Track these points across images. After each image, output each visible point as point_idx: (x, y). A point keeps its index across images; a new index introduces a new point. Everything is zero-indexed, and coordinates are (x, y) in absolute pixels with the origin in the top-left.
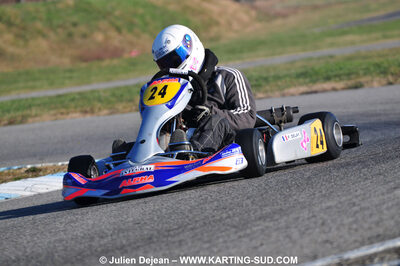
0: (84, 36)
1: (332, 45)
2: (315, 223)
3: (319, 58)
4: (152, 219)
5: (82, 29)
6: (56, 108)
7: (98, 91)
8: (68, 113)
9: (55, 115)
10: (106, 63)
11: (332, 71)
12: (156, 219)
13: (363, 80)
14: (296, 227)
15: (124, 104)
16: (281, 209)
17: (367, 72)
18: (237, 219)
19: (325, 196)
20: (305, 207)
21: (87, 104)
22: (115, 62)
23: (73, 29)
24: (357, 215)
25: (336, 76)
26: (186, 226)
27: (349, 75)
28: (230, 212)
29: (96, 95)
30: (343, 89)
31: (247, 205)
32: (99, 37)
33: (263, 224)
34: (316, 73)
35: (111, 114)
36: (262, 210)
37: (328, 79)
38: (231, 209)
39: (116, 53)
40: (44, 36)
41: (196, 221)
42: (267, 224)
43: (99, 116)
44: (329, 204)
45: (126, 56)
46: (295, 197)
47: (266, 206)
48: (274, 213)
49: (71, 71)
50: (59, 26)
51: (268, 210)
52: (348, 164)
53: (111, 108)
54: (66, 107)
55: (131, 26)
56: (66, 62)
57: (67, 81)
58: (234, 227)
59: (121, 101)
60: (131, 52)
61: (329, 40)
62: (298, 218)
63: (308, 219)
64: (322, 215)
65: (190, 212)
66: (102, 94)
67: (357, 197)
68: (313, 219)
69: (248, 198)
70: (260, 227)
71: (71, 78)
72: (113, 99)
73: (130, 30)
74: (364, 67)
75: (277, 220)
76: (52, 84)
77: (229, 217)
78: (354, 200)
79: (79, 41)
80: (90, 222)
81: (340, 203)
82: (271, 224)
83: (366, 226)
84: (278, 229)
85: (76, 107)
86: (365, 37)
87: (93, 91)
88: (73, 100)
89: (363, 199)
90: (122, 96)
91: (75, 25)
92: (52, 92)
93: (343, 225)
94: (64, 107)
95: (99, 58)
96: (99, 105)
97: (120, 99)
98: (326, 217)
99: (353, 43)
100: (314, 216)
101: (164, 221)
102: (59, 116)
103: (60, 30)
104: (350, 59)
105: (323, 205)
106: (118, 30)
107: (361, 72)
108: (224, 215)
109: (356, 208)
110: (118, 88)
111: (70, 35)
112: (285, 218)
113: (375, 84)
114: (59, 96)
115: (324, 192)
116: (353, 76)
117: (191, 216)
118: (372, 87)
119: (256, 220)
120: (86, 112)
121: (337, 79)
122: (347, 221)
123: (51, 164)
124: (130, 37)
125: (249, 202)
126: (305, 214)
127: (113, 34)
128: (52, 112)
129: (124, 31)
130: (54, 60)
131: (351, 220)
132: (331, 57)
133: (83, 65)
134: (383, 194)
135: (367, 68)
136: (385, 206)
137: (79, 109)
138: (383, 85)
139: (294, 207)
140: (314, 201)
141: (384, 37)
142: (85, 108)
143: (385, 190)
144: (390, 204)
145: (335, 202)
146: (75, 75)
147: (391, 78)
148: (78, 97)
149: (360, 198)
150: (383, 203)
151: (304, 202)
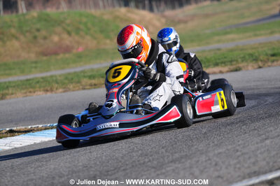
0: (45, 38)
1: (219, 41)
2: (211, 164)
3: (210, 51)
4: (95, 164)
5: (44, 33)
6: (24, 89)
7: (56, 76)
8: (34, 92)
9: (26, 93)
10: (61, 56)
11: (219, 59)
12: (98, 163)
13: (241, 65)
14: (197, 167)
15: (74, 85)
16: (186, 155)
17: (244, 59)
18: (155, 162)
19: (217, 145)
21: (48, 85)
22: (67, 55)
23: (37, 34)
24: (240, 158)
25: (222, 63)
26: (119, 168)
27: (231, 61)
28: (151, 158)
29: (54, 78)
30: (228, 72)
31: (162, 153)
32: (56, 39)
33: (174, 166)
34: (208, 61)
35: (64, 92)
36: (172, 155)
37: (216, 65)
38: (151, 156)
39: (68, 50)
40: (17, 39)
41: (127, 165)
42: (176, 165)
43: (56, 93)
44: (220, 151)
45: (74, 51)
46: (196, 147)
47: (175, 153)
48: (182, 158)
49: (36, 62)
50: (27, 31)
51: (177, 155)
52: (233, 123)
53: (65, 88)
54: (34, 87)
55: (78, 30)
56: (33, 56)
57: (33, 70)
58: (154, 168)
59: (72, 83)
60: (78, 49)
61: (217, 38)
62: (198, 161)
63: (206, 161)
64: (215, 158)
65: (122, 158)
66: (59, 78)
67: (239, 145)
68: (209, 162)
69: (163, 148)
70: (171, 168)
71: (36, 67)
72: (66, 81)
73: (77, 33)
74: (242, 56)
75: (183, 163)
76: (23, 72)
77: (150, 161)
78: (238, 148)
79: (42, 41)
80: (52, 167)
81: (228, 150)
82: (179, 165)
83: (246, 165)
84: (184, 169)
85: (40, 87)
87: (52, 76)
88: (38, 82)
89: (244, 147)
90: (72, 79)
91: (38, 30)
92: (23, 78)
93: (230, 165)
94: (31, 87)
95: (56, 53)
96: (56, 85)
97: (71, 81)
98: (218, 160)
99: (233, 40)
100: (209, 159)
101: (104, 165)
102: (28, 94)
103: (27, 34)
104: (232, 50)
105: (216, 151)
106: (69, 33)
107: (240, 60)
108: (147, 160)
109: (239, 153)
110: (69, 74)
111: (35, 38)
112: (189, 161)
113: (250, 68)
114: (27, 80)
115: (216, 143)
116: (235, 63)
117: (123, 161)
118: (248, 70)
119: (168, 163)
120: (47, 91)
121: (223, 65)
122: (233, 162)
123: (23, 127)
124: (77, 38)
125: (163, 150)
126: (203, 158)
127: (65, 36)
128: (23, 91)
129: (73, 34)
130: (24, 55)
131: (235, 161)
132: (219, 49)
133: (45, 58)
134: (257, 143)
135: (244, 57)
136: (259, 151)
137: (42, 89)
138: (255, 69)
139: (195, 153)
140: (209, 149)
141: (256, 35)
142: (46, 88)
143: (259, 141)
144: (263, 150)
145: (224, 150)
146: (39, 65)
147: (260, 64)
148: (41, 80)
149: (241, 146)
150: (258, 150)
151: (203, 150)
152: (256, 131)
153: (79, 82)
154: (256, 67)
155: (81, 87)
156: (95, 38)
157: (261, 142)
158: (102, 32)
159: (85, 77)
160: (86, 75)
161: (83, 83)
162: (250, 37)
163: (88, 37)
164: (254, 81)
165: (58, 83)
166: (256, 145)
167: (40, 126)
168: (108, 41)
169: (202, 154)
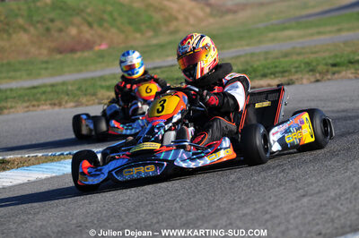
0: (60, 30)
1: (273, 40)
5: (58, 24)
6: (29, 100)
8: (38, 106)
9: (28, 107)
10: (79, 54)
11: (268, 69)
13: (294, 77)
15: (88, 98)
16: (203, 215)
17: (298, 70)
19: (243, 202)
20: (224, 214)
21: (54, 95)
22: (86, 54)
23: (50, 25)
25: (271, 74)
27: (284, 72)
28: (160, 217)
29: (65, 88)
31: (176, 210)
32: (73, 31)
34: (255, 70)
35: (76, 106)
36: (187, 215)
37: (264, 76)
38: (161, 214)
39: (88, 46)
40: (25, 30)
43: (65, 108)
44: (245, 212)
45: (97, 48)
46: (218, 203)
47: (191, 211)
48: (198, 219)
49: (47, 62)
50: (38, 22)
51: (192, 215)
53: (77, 101)
54: (38, 100)
55: (101, 21)
56: (45, 52)
57: (43, 72)
59: (86, 95)
60: (100, 45)
61: (272, 35)
65: (126, 215)
66: (70, 88)
67: (270, 203)
69: (178, 202)
71: (46, 69)
72: (79, 92)
73: (101, 26)
74: (296, 65)
76: (30, 74)
78: (267, 207)
79: (56, 35)
81: (255, 210)
85: (46, 100)
86: (301, 32)
87: (64, 83)
88: (44, 93)
89: (275, 207)
90: (86, 90)
91: (52, 21)
92: (28, 83)
94: (35, 100)
95: (73, 50)
96: (67, 98)
97: (84, 92)
99: (291, 38)
102: (31, 108)
103: (39, 25)
104: (286, 55)
105: (240, 212)
106: (90, 25)
107: (293, 70)
108: (155, 220)
109: (267, 216)
110: (85, 80)
111: (48, 30)
114: (34, 88)
115: (243, 198)
116: (286, 74)
117: (126, 220)
118: (302, 84)
120: (55, 104)
121: (273, 76)
123: (19, 156)
124: (100, 31)
125: (177, 205)
126: (224, 221)
127: (85, 28)
128: (25, 104)
129: (95, 26)
133: (59, 56)
134: (292, 202)
135: (299, 67)
136: (292, 215)
137: (48, 102)
138: (311, 82)
139: (215, 213)
140: (233, 208)
141: (319, 33)
142: (53, 101)
143: (294, 198)
144: (297, 212)
145: (251, 209)
146: (50, 66)
147: (318, 76)
148: (49, 89)
149: (272, 206)
150: (292, 212)
151: (225, 208)
152: (294, 183)
153: (94, 94)
154: (313, 80)
155: (96, 101)
156: (123, 32)
157: (296, 201)
158: (130, 23)
159: (102, 87)
160: (104, 84)
161: (100, 95)
162: (312, 35)
163: (114, 30)
164: (308, 100)
165: (68, 95)
166: (291, 205)
167: (40, 155)
168: (138, 35)
169: (223, 214)
